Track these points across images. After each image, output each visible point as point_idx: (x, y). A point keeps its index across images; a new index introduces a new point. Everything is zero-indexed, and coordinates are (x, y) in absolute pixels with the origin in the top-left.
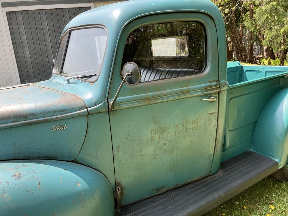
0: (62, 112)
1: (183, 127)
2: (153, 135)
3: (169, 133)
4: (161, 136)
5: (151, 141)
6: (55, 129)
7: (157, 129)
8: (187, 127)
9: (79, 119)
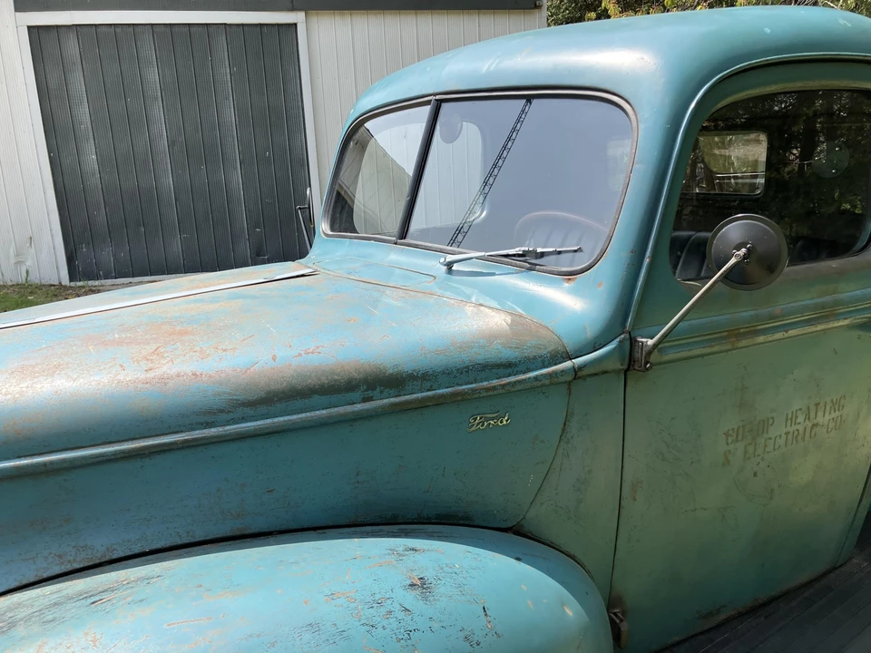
0: (502, 371)
1: (807, 420)
2: (731, 447)
3: (770, 439)
4: (751, 449)
5: (724, 465)
6: (478, 424)
7: (743, 426)
8: (815, 422)
9: (546, 394)
